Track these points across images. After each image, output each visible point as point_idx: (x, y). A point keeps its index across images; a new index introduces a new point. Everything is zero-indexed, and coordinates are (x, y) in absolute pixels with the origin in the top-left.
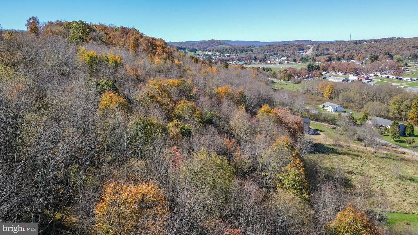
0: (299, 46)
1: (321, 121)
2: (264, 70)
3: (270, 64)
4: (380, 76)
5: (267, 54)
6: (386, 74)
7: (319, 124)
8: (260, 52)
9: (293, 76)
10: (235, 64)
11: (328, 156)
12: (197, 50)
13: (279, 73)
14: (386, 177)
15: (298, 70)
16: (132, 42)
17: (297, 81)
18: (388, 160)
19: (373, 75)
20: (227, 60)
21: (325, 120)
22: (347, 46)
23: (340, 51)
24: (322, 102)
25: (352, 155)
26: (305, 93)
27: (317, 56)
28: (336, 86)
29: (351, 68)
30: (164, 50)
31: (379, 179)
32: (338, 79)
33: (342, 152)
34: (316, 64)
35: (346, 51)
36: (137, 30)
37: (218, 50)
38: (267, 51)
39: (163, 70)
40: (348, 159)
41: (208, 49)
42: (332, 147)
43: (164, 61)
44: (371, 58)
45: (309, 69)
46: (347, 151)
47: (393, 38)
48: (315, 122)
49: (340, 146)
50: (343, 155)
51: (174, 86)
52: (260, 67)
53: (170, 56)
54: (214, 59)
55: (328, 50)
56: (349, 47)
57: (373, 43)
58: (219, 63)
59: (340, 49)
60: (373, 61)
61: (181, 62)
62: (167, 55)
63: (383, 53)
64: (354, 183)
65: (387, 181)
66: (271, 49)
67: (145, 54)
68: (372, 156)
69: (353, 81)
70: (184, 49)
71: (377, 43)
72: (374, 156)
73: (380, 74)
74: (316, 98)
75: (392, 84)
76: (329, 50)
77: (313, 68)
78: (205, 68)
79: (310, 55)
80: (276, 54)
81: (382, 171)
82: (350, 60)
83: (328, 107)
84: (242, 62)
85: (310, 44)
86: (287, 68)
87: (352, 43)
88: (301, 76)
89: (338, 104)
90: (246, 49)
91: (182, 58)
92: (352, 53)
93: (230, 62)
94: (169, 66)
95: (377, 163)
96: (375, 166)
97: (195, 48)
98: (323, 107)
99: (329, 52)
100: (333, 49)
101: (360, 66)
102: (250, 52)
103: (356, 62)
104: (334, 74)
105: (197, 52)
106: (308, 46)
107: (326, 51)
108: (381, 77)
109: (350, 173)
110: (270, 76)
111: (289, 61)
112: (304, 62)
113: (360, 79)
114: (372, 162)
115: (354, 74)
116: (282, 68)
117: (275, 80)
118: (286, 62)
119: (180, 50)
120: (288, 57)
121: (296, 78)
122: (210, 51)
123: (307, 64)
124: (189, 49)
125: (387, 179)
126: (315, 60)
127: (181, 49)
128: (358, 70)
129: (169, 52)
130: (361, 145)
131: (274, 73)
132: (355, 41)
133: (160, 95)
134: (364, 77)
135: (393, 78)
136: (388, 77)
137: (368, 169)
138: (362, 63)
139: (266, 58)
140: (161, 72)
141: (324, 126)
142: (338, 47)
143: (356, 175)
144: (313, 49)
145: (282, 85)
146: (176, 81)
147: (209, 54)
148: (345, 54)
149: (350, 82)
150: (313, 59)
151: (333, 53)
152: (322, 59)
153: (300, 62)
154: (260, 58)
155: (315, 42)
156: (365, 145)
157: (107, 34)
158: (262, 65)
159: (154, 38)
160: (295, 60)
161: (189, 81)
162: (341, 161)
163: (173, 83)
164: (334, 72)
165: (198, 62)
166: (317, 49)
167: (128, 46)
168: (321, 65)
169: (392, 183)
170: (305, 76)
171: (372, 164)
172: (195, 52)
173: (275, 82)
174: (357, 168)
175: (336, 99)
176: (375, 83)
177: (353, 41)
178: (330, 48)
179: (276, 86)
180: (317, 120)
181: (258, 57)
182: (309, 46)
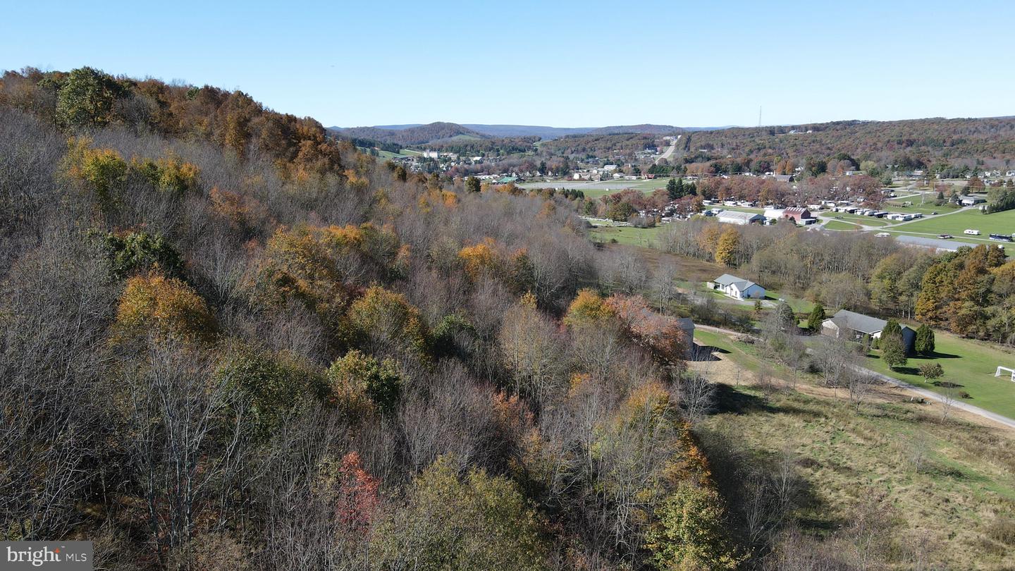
0: (645, 138)
1: (717, 324)
2: (567, 197)
3: (577, 180)
4: (834, 210)
5: (571, 157)
6: (848, 205)
7: (712, 331)
8: (553, 151)
9: (636, 211)
10: (494, 181)
11: (746, 419)
12: (401, 148)
13: (601, 203)
14: (895, 471)
15: (647, 196)
16: (232, 126)
17: (645, 221)
18: (889, 423)
19: (819, 206)
20: (477, 173)
21: (725, 322)
22: (753, 139)
23: (738, 151)
24: (713, 274)
25: (804, 412)
26: (669, 252)
27: (687, 161)
28: (741, 235)
29: (769, 191)
30: (320, 146)
31: (879, 476)
32: (741, 217)
33: (778, 405)
34: (688, 181)
35: (751, 151)
36: (246, 95)
37: (453, 148)
38: (569, 150)
39: (316, 200)
40: (796, 425)
41: (430, 144)
42: (752, 393)
43: (319, 175)
44: (810, 166)
45: (673, 194)
46: (790, 403)
47: (853, 121)
48: (702, 326)
49: (774, 389)
50: (782, 414)
51: (346, 244)
52: (557, 189)
53: (335, 163)
54: (444, 169)
55: (711, 147)
56: (757, 140)
57: (811, 132)
58: (456, 178)
59: (737, 146)
60: (815, 174)
61: (364, 180)
62: (326, 160)
63: (836, 155)
64: (825, 492)
65: (900, 481)
66: (579, 145)
67: (266, 157)
68: (851, 412)
69: (773, 221)
70: (371, 145)
71: (820, 132)
72: (854, 412)
73: (832, 205)
74: (696, 264)
75: (862, 228)
76: (713, 148)
77: (682, 190)
78: (426, 193)
79: (671, 159)
80: (592, 157)
81: (881, 455)
82: (763, 173)
83: (728, 287)
84: (511, 176)
85: (671, 135)
86: (619, 192)
87: (764, 133)
88: (655, 210)
89: (751, 280)
90: (519, 144)
91: (367, 167)
92: (765, 155)
93: (483, 177)
94: (333, 190)
95: (866, 432)
96: (862, 442)
97: (396, 142)
98: (716, 287)
99: (714, 153)
100: (723, 146)
101: (788, 185)
102: (530, 153)
103: (776, 177)
104: (729, 204)
105: (401, 151)
106: (665, 138)
107: (705, 151)
108: (837, 210)
109: (808, 463)
110: (580, 210)
111: (622, 174)
112: (660, 176)
113: (790, 216)
114: (854, 430)
115: (775, 204)
116: (607, 190)
117: (593, 221)
118: (616, 175)
119: (359, 148)
120: (619, 164)
121: (642, 214)
122: (433, 150)
123: (666, 181)
124: (381, 146)
125: (898, 476)
126: (685, 172)
127: (362, 143)
128: (783, 195)
129: (331, 152)
130: (820, 385)
131: (591, 203)
132: (771, 127)
133: (308, 271)
134: (798, 213)
135: (863, 213)
136: (852, 212)
137: (848, 450)
138: (791, 180)
139: (567, 167)
140: (309, 205)
141: (725, 336)
142: (734, 142)
143: (824, 469)
144: (677, 146)
145: (611, 231)
146: (351, 232)
147: (430, 158)
148: (752, 156)
149: (768, 224)
150: (678, 168)
151: (722, 155)
152: (700, 170)
153: (650, 176)
154: (553, 167)
155: (681, 131)
156: (829, 385)
157: (163, 104)
158: (560, 185)
159: (292, 115)
160: (637, 172)
161: (385, 230)
162: (780, 432)
163: (345, 236)
164: (730, 200)
165: (407, 177)
166: (686, 147)
167: (222, 135)
168: (698, 183)
169: (914, 487)
170: (663, 209)
171: (855, 436)
172: (398, 153)
173: (593, 224)
174: (821, 450)
175: (744, 267)
176: (825, 226)
177: (766, 127)
178: (715, 145)
179: (598, 235)
180: (708, 321)
181: (548, 164)
182: (668, 138)
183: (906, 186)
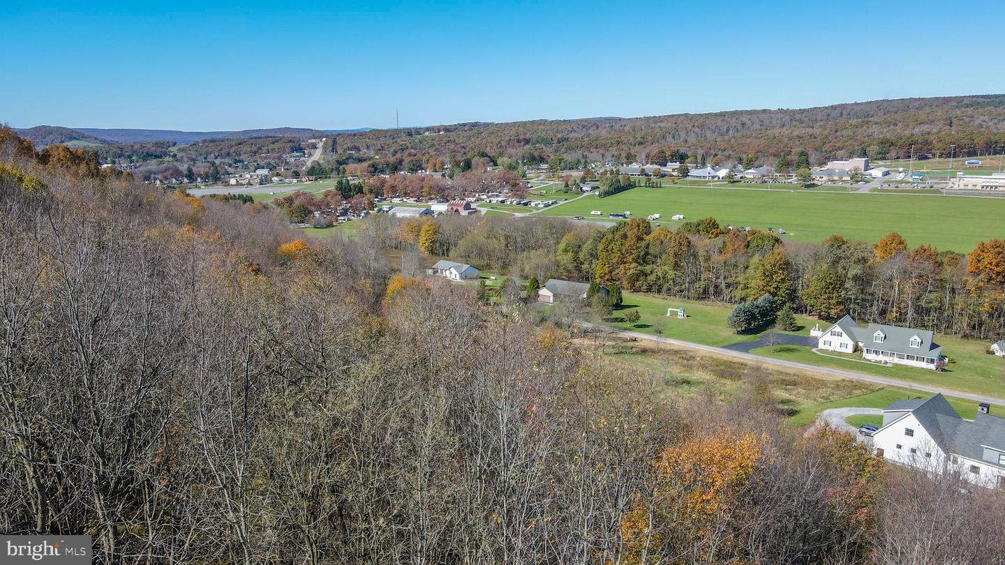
3: (235, 185)
4: (488, 201)
6: (497, 196)
8: (194, 156)
9: (311, 213)
13: (273, 205)
15: (317, 197)
17: (322, 222)
19: (475, 199)
22: (394, 140)
23: (384, 152)
24: (426, 262)
27: (341, 163)
29: (431, 187)
32: (410, 211)
44: (456, 163)
45: (343, 194)
55: (358, 149)
56: (399, 141)
57: (443, 132)
59: (381, 147)
60: (464, 171)
66: (222, 149)
69: (441, 214)
71: (451, 133)
75: (514, 215)
77: (351, 190)
79: (324, 162)
82: (417, 171)
83: (446, 271)
85: (314, 138)
86: (288, 195)
87: (403, 134)
88: (330, 210)
89: (464, 263)
90: (153, 149)
98: (435, 273)
99: (363, 155)
100: (368, 147)
101: (442, 182)
102: (167, 159)
103: (431, 174)
104: (396, 201)
106: (310, 141)
107: (354, 152)
111: (280, 177)
112: (322, 178)
113: (454, 208)
115: (439, 199)
118: (275, 179)
120: (272, 168)
121: (317, 214)
123: (328, 182)
126: (345, 172)
128: (441, 190)
134: (460, 205)
138: (444, 176)
139: (218, 172)
149: (437, 216)
150: (335, 170)
151: (372, 156)
152: (359, 171)
153: (311, 178)
154: (201, 172)
160: (296, 175)
164: (396, 197)
166: (333, 149)
170: (336, 209)
175: (454, 253)
176: (485, 216)
178: (360, 146)
181: (194, 169)
183: (537, 178)
